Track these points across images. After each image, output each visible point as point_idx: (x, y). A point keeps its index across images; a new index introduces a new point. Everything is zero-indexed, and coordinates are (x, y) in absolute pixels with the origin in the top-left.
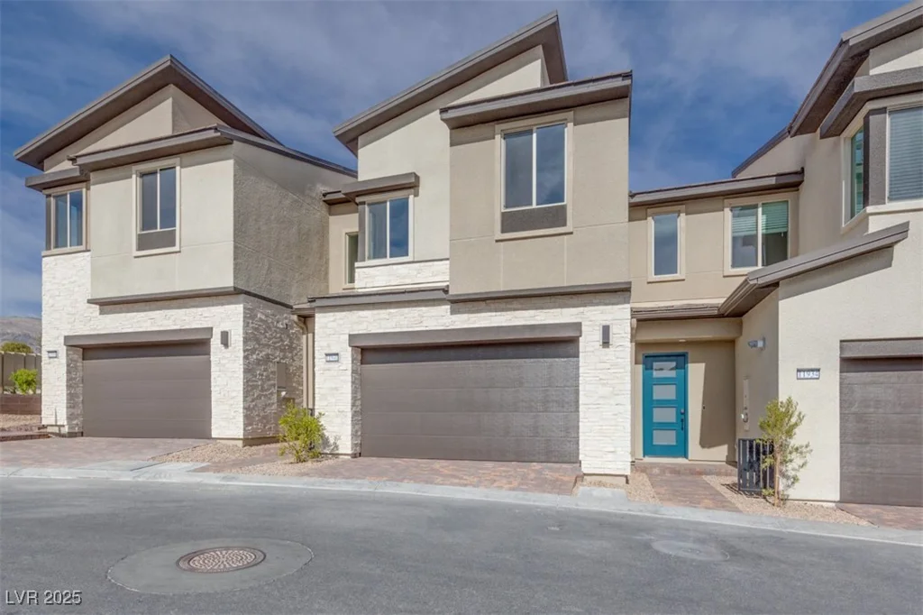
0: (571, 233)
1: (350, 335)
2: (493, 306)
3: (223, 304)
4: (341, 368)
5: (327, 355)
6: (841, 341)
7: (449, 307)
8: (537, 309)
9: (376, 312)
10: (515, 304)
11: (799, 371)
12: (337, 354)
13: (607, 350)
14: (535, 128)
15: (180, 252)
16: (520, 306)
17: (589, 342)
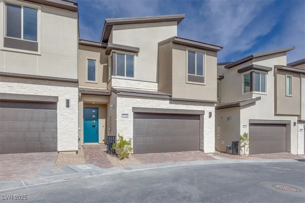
0: (205, 85)
1: (133, 108)
2: (182, 103)
3: (65, 86)
4: (129, 120)
5: (123, 114)
6: (249, 120)
7: (169, 101)
8: (194, 105)
9: (143, 100)
10: (188, 103)
11: (243, 126)
12: (128, 115)
13: (210, 119)
14: (196, 52)
15: (40, 55)
16: (189, 104)
17: (206, 116)
